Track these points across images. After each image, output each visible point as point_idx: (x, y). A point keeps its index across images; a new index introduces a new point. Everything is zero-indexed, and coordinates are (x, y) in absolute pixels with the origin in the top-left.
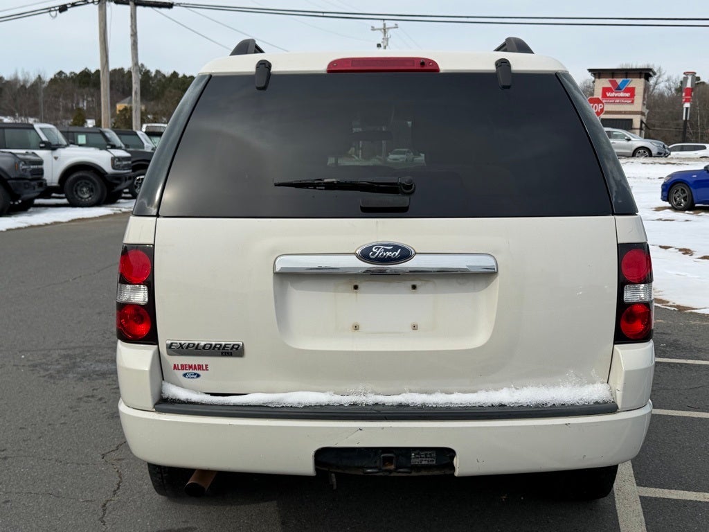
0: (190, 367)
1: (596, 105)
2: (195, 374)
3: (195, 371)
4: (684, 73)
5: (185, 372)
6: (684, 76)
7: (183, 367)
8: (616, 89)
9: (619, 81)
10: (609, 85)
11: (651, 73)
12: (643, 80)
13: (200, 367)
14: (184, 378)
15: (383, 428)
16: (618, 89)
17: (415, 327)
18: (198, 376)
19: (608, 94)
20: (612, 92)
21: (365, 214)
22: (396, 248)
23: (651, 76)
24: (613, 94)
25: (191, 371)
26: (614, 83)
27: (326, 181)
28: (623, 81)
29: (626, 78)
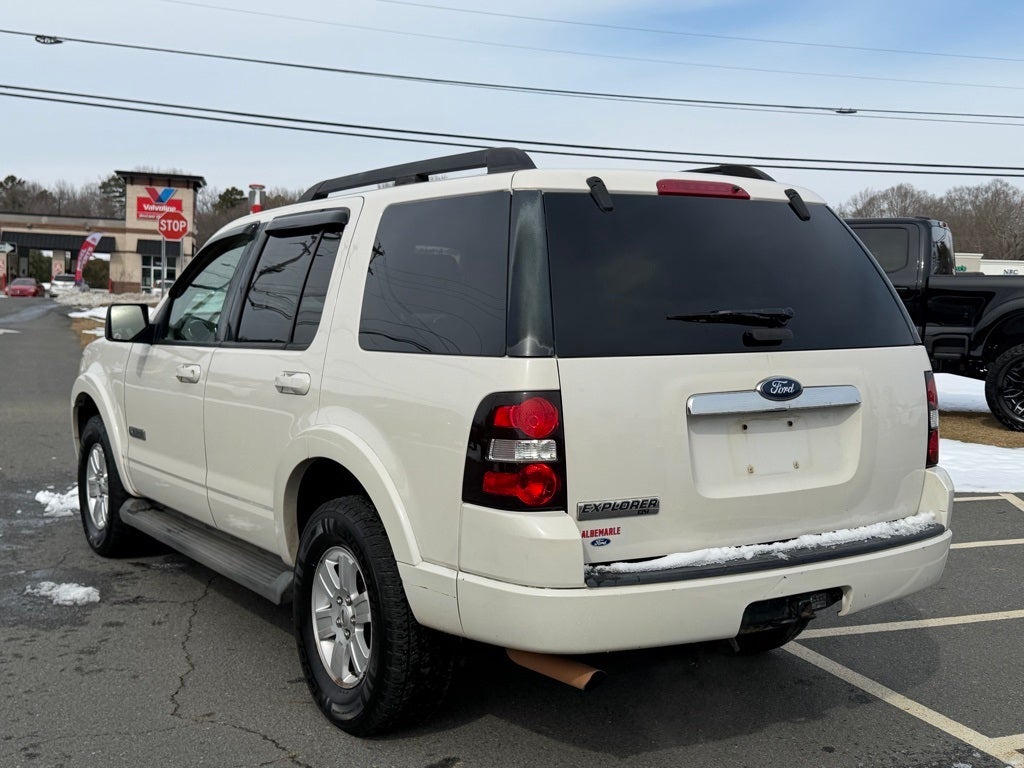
0: (601, 532)
1: (176, 221)
2: (605, 540)
3: (606, 537)
4: (250, 186)
5: (594, 538)
6: (251, 190)
7: (593, 533)
8: (157, 201)
9: (160, 190)
10: (145, 194)
11: (201, 183)
12: (191, 190)
13: (611, 531)
14: (592, 547)
15: (802, 573)
16: (159, 200)
17: (796, 466)
18: (608, 541)
19: (146, 207)
20: (151, 204)
21: (749, 348)
22: (790, 382)
23: (200, 186)
24: (153, 208)
25: (601, 537)
26: (152, 192)
27: (722, 312)
28: (165, 190)
29: (169, 186)
